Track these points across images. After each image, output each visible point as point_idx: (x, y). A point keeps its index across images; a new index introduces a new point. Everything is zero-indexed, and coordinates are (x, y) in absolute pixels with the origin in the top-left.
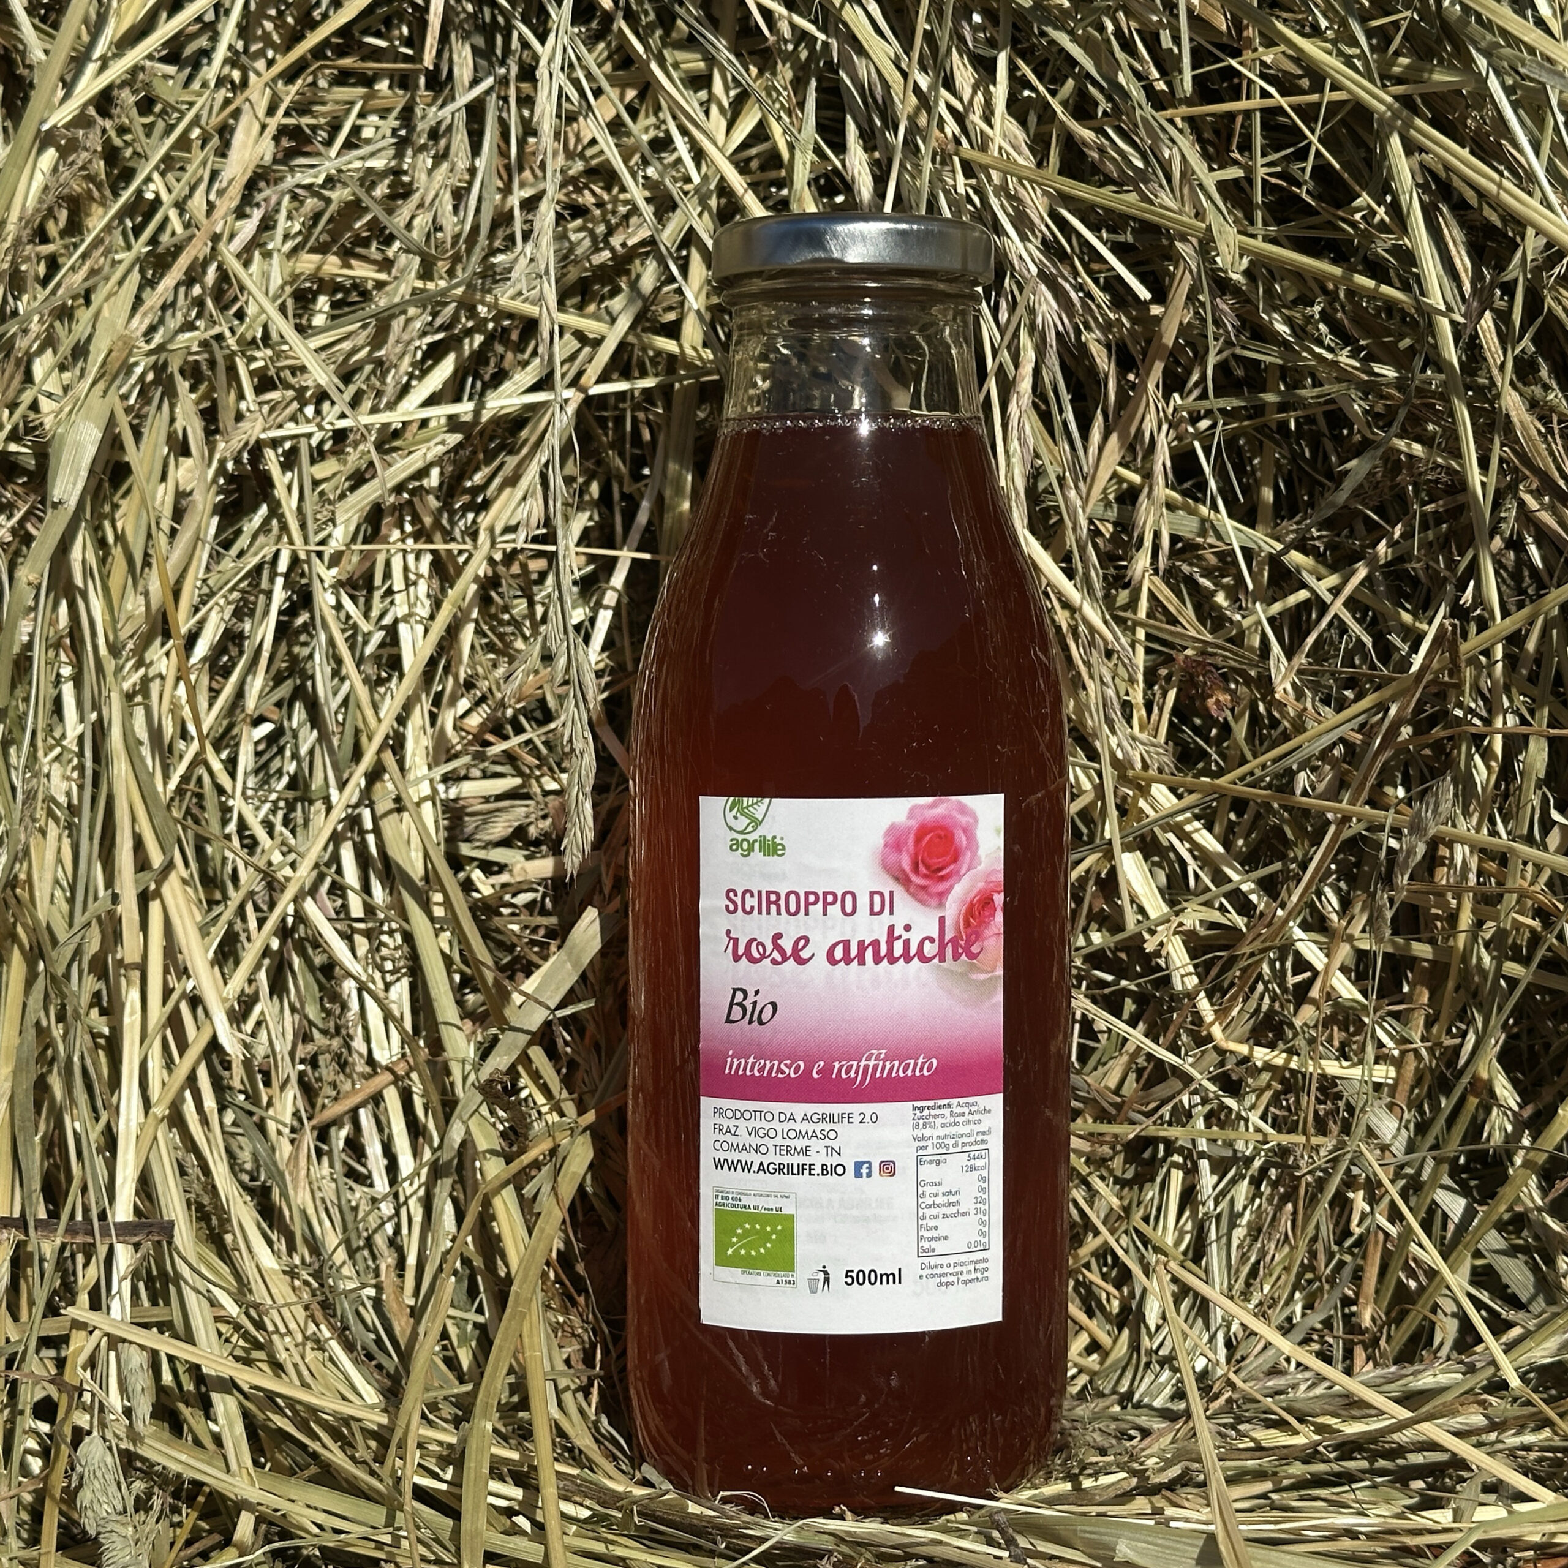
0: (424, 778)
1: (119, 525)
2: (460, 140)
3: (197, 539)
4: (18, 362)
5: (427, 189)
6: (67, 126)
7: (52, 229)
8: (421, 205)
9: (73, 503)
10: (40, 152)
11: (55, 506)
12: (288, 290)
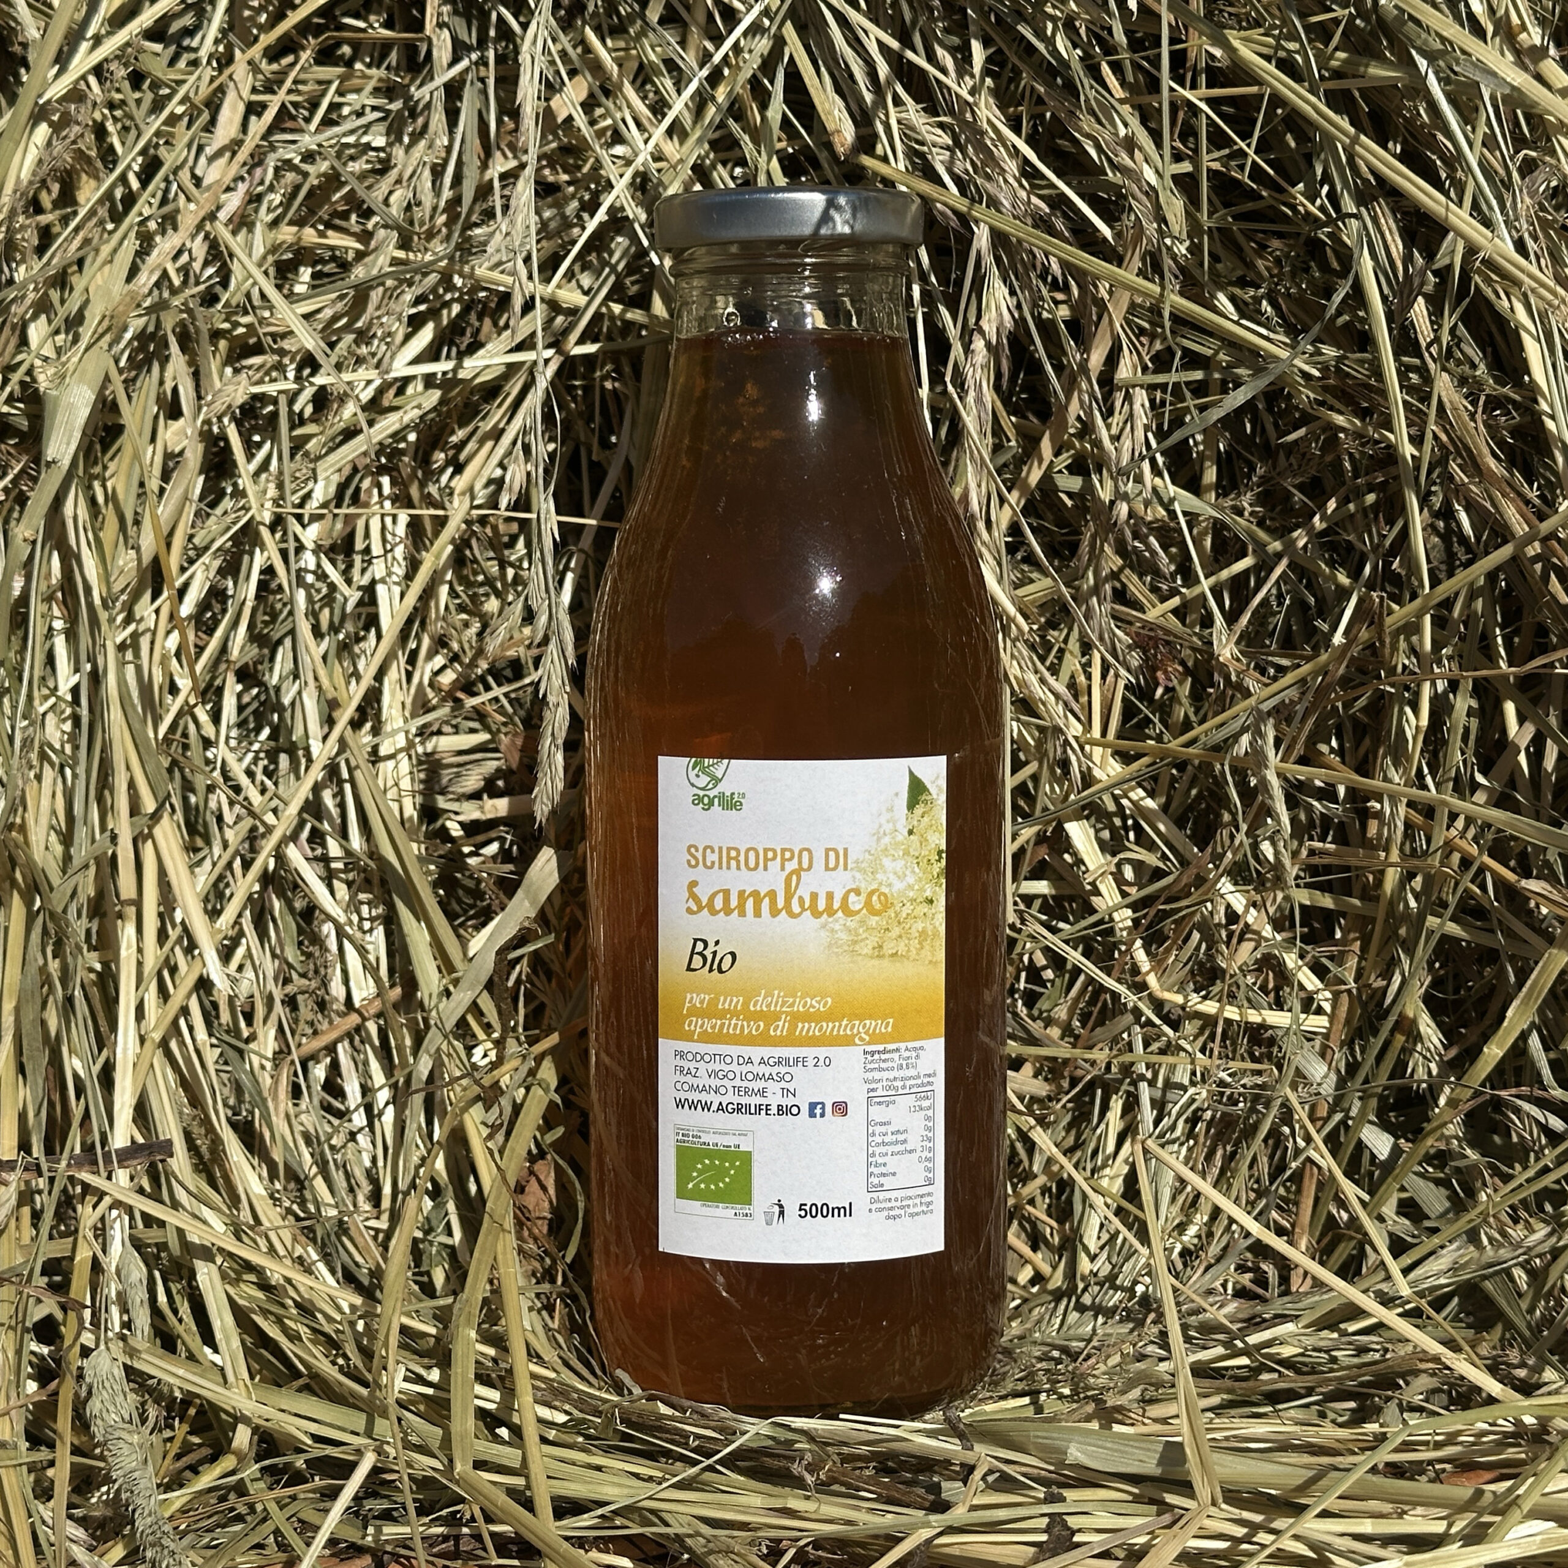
0: (399, 730)
1: (109, 484)
2: (438, 119)
3: (186, 498)
4: (14, 327)
5: (405, 166)
6: (60, 101)
7: (46, 200)
8: (398, 181)
9: (66, 462)
10: (35, 125)
11: (49, 464)
12: (270, 259)
